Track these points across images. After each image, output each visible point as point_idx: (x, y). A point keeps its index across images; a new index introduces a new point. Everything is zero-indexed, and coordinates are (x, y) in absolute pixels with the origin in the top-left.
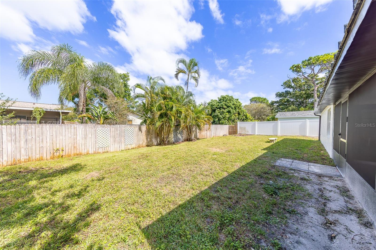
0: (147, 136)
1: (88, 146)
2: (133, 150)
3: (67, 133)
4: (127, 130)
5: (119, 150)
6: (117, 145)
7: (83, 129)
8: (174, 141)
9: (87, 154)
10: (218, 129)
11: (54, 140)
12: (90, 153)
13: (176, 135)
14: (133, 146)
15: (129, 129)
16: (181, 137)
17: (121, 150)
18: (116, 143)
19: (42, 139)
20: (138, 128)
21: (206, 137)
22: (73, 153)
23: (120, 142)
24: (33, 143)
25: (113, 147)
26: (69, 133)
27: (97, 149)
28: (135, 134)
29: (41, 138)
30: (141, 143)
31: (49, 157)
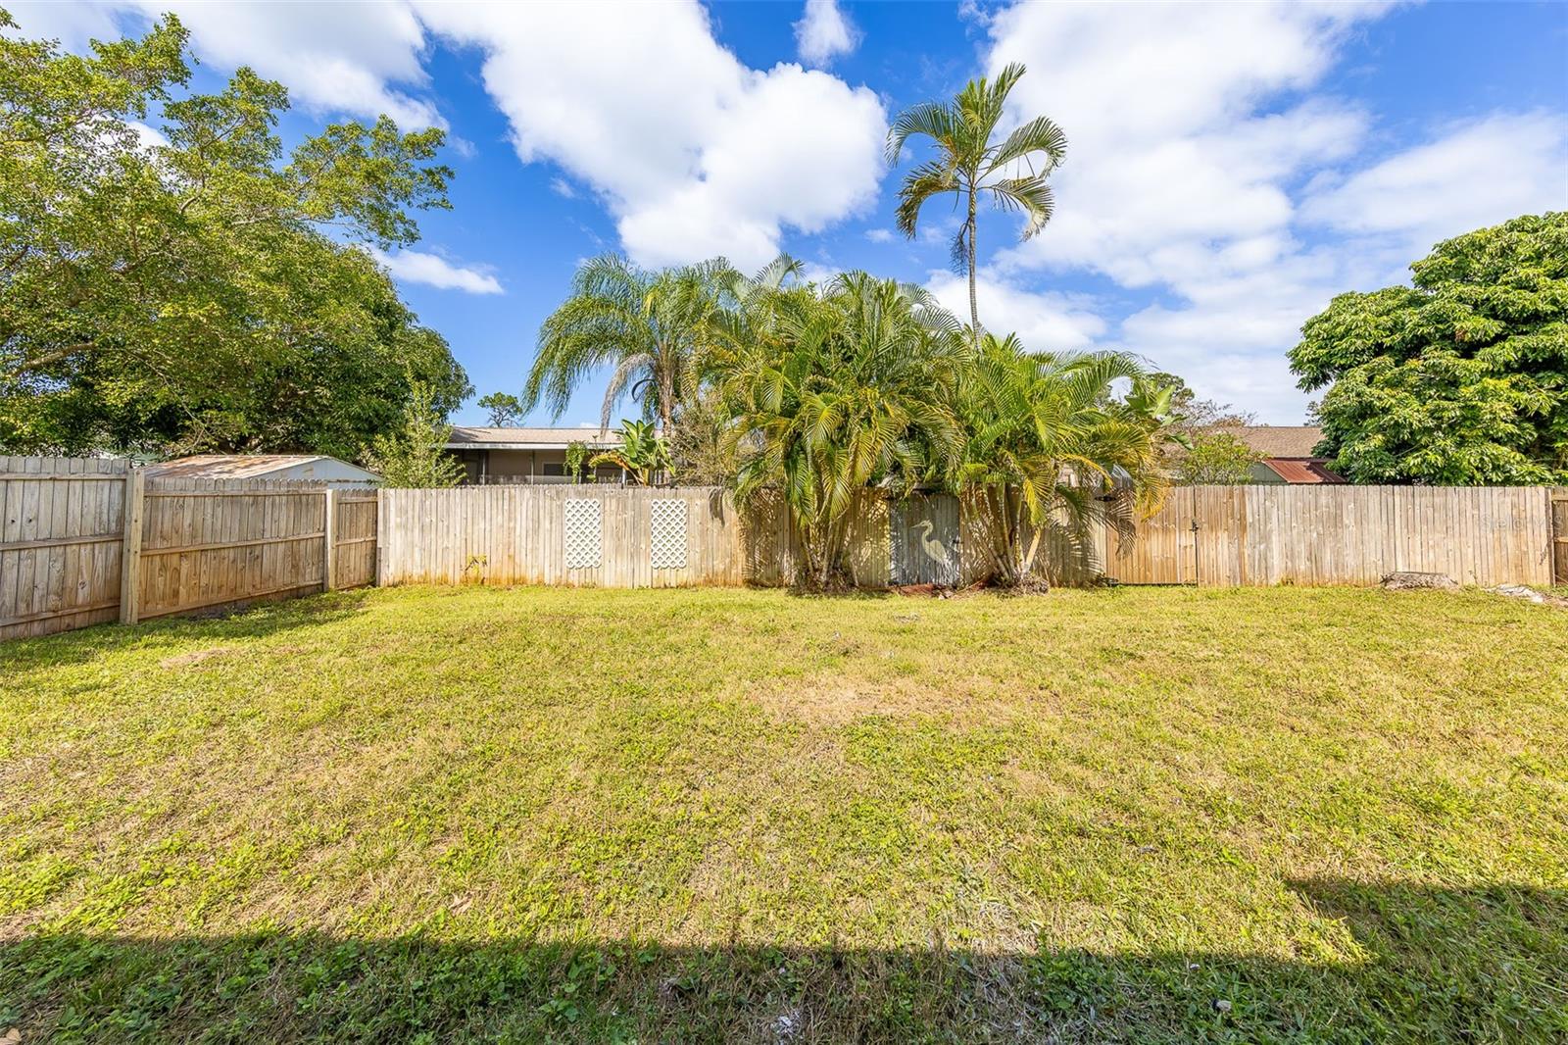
0: (747, 537)
1: (541, 556)
2: (684, 591)
3: (494, 512)
4: (660, 507)
5: (630, 586)
6: (624, 565)
7: (531, 502)
8: (894, 575)
9: (539, 583)
10: (1349, 520)
11: (469, 531)
12: (547, 582)
13: (910, 544)
14: (686, 576)
15: (669, 503)
16: (945, 560)
17: (636, 587)
18: (622, 555)
19: (448, 527)
20: (706, 502)
21: (1190, 577)
22: (505, 576)
23: (634, 555)
24: (433, 536)
25: (613, 573)
26: (500, 511)
27: (565, 571)
28: (691, 525)
29: (446, 523)
30: (722, 567)
31: (457, 579)
